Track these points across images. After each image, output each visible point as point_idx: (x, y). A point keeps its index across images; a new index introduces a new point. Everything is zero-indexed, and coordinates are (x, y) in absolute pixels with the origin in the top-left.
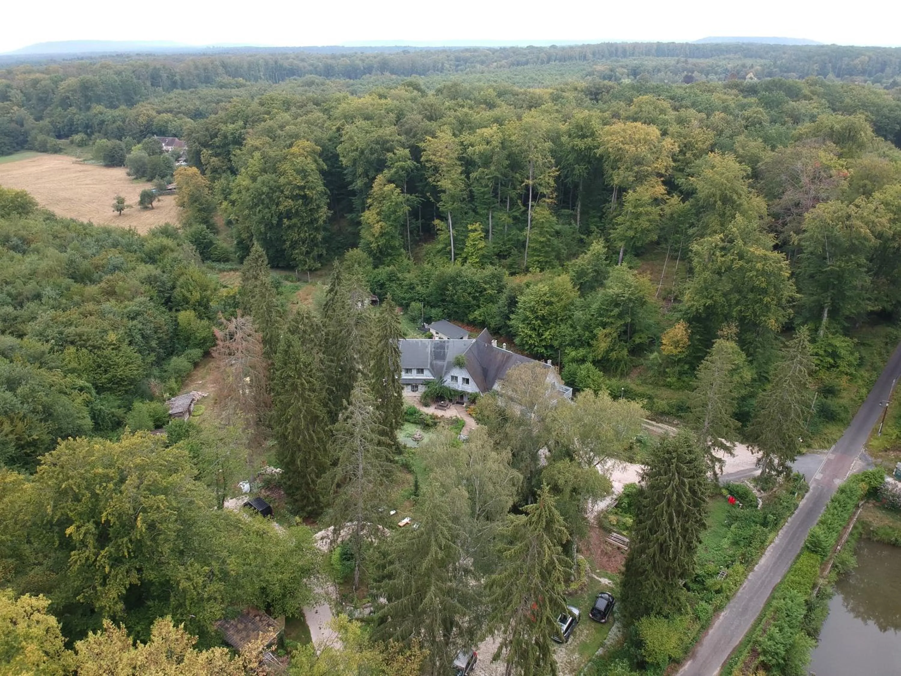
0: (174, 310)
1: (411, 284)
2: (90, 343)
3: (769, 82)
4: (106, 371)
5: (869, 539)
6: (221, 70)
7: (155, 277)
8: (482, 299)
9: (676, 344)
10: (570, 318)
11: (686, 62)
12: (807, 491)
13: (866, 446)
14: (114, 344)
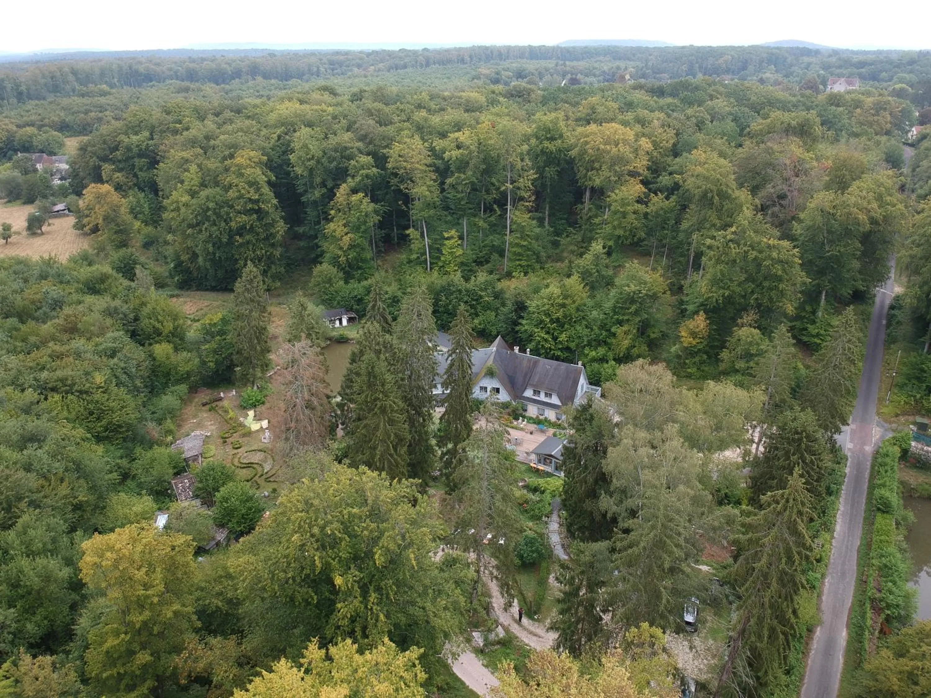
0: (146, 344)
1: (395, 297)
2: (76, 387)
3: (677, 83)
4: (98, 419)
5: (911, 496)
6: (71, 78)
7: (116, 309)
8: (479, 307)
9: (694, 334)
10: (583, 318)
11: (564, 65)
12: (847, 459)
13: (878, 414)
14: (102, 387)
